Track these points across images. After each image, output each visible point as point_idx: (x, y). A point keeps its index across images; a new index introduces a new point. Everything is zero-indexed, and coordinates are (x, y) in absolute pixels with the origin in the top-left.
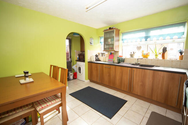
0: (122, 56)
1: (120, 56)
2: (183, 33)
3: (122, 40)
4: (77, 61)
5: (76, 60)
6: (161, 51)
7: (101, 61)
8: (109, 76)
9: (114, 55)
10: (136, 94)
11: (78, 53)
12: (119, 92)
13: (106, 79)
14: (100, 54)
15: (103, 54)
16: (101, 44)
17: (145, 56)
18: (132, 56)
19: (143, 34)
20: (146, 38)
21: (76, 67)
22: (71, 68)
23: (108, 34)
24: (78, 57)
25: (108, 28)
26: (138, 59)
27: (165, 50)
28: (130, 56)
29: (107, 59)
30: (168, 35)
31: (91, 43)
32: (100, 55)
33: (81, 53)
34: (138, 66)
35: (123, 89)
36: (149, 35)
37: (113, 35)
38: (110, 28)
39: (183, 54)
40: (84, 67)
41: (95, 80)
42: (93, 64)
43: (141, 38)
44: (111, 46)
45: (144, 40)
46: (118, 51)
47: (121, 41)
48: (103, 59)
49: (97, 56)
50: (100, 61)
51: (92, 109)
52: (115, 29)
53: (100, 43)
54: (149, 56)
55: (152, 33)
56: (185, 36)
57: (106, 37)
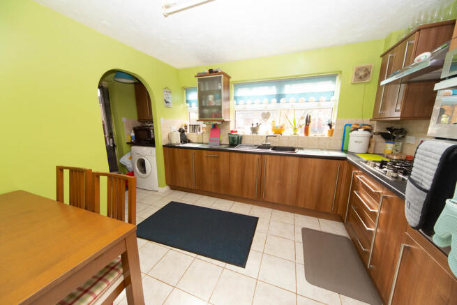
0: (236, 132)
1: (232, 132)
2: (333, 93)
3: (235, 98)
4: (131, 144)
5: (127, 143)
6: (304, 122)
7: (192, 142)
8: (218, 173)
9: (220, 129)
10: (271, 201)
11: (132, 126)
12: (237, 204)
13: (210, 180)
14: (188, 126)
15: (194, 128)
16: (188, 105)
17: (278, 131)
18: (254, 130)
19: (273, 90)
20: (279, 97)
21: (131, 158)
22: (116, 163)
23: (207, 84)
24: (133, 134)
25: (207, 71)
26: (267, 137)
27: (308, 121)
28: (250, 132)
29: (206, 139)
30: (312, 94)
31: (167, 102)
32: (188, 130)
33: (139, 124)
34: (270, 150)
35: (246, 197)
36: (282, 93)
37: (220, 87)
38: (211, 71)
39: (333, 127)
40: (155, 158)
41: (183, 184)
42: (177, 149)
43: (269, 97)
44: (215, 111)
45: (275, 100)
46: (228, 120)
47: (232, 102)
48: (198, 138)
49: (183, 131)
50: (189, 142)
51: (199, 256)
52: (222, 73)
53: (187, 101)
54: (283, 130)
55: (288, 89)
56: (336, 97)
57: (202, 90)
